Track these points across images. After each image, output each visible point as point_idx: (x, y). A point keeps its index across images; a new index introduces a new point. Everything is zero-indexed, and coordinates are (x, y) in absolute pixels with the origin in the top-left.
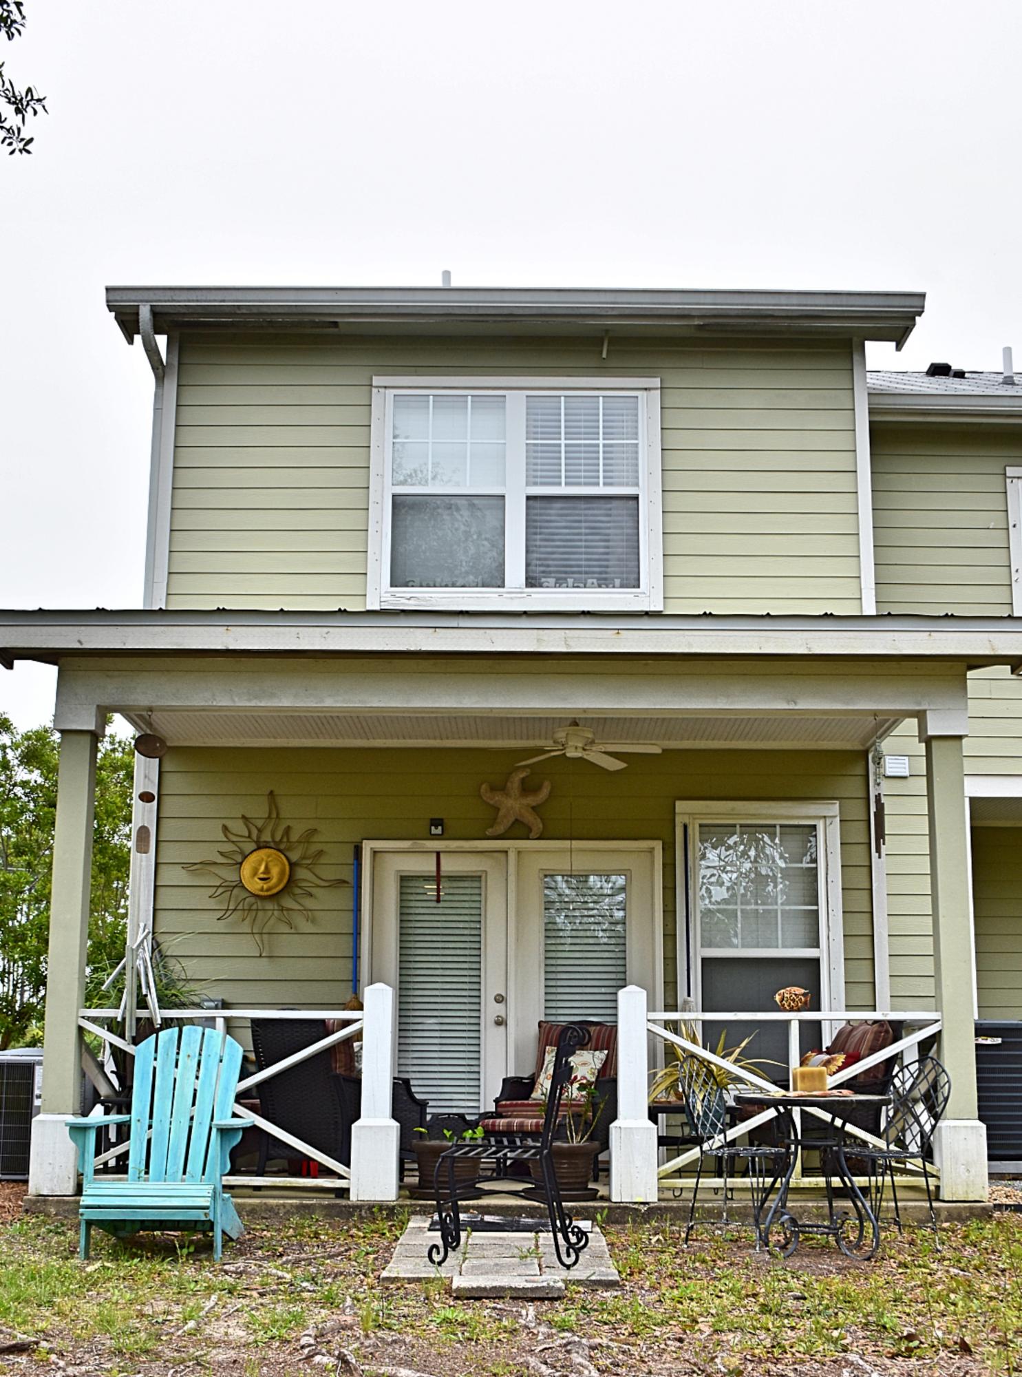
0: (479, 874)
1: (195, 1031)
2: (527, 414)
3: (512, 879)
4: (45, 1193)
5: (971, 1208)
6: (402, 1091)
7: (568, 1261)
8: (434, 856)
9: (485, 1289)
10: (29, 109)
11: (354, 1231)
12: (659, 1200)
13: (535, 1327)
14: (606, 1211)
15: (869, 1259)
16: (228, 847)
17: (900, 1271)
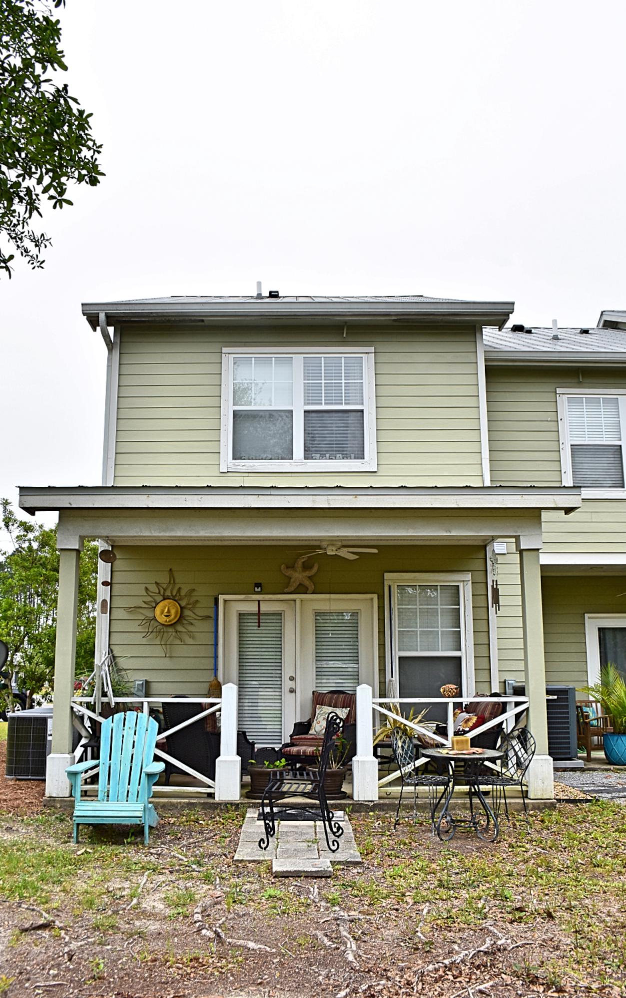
0: (280, 612)
1: (133, 714)
2: (304, 366)
3: (298, 614)
4: (54, 796)
5: (545, 803)
6: (242, 737)
7: (334, 848)
8: (257, 603)
9: (290, 872)
10: (43, 245)
11: (217, 819)
12: (380, 798)
13: (318, 902)
14: (351, 807)
15: (493, 842)
16: (149, 599)
17: (510, 850)
